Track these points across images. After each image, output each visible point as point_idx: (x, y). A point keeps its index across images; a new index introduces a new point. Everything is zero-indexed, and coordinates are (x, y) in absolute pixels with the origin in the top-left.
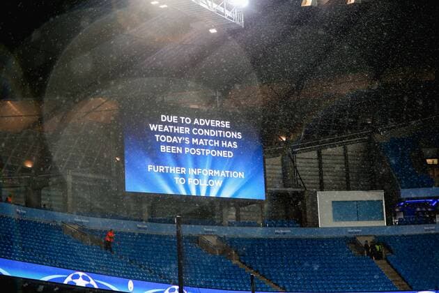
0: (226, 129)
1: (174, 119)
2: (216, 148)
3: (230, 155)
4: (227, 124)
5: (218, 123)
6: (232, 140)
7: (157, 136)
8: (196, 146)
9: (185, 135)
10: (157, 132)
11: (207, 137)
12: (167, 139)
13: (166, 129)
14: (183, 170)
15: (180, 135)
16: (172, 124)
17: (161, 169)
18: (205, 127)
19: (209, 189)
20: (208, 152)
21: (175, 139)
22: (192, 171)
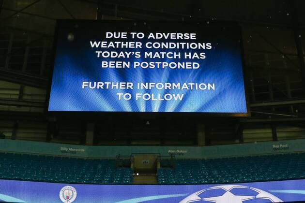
0: (190, 41)
1: (123, 35)
2: (176, 60)
3: (196, 66)
4: (193, 36)
5: (180, 36)
6: (198, 51)
7: (99, 52)
8: (148, 60)
9: (135, 50)
10: (100, 49)
11: (165, 50)
12: (111, 54)
13: (111, 44)
14: (130, 85)
15: (129, 50)
16: (120, 40)
17: (100, 85)
18: (163, 40)
19: (164, 103)
20: (165, 65)
21: (122, 54)
22: (141, 85)
